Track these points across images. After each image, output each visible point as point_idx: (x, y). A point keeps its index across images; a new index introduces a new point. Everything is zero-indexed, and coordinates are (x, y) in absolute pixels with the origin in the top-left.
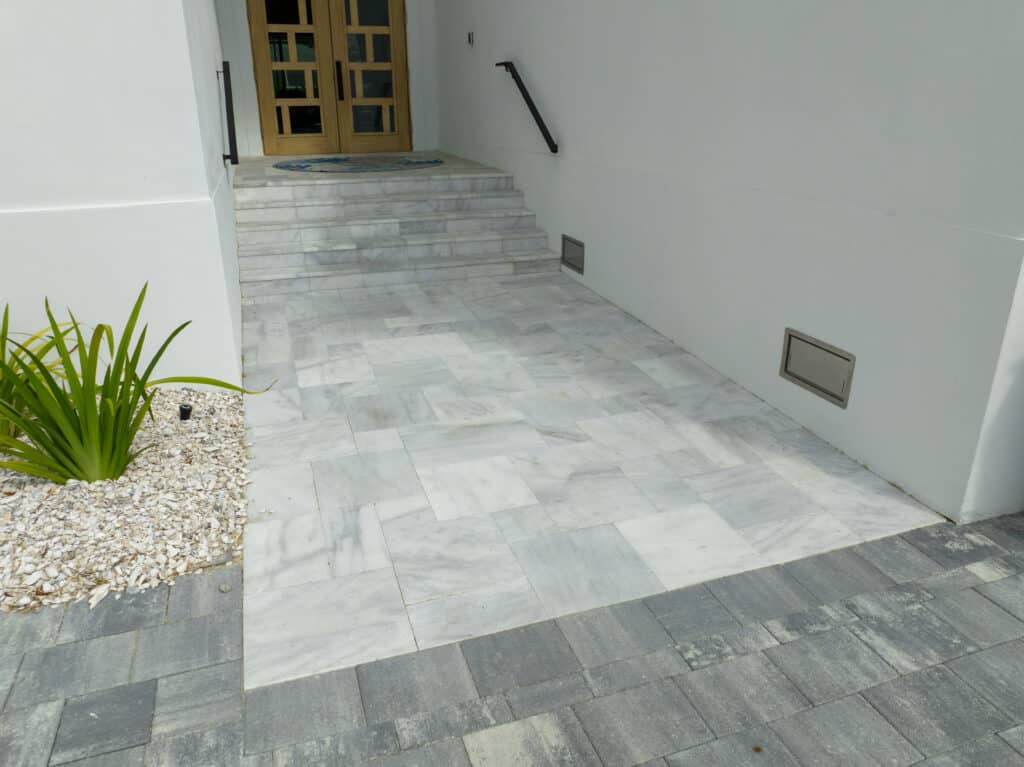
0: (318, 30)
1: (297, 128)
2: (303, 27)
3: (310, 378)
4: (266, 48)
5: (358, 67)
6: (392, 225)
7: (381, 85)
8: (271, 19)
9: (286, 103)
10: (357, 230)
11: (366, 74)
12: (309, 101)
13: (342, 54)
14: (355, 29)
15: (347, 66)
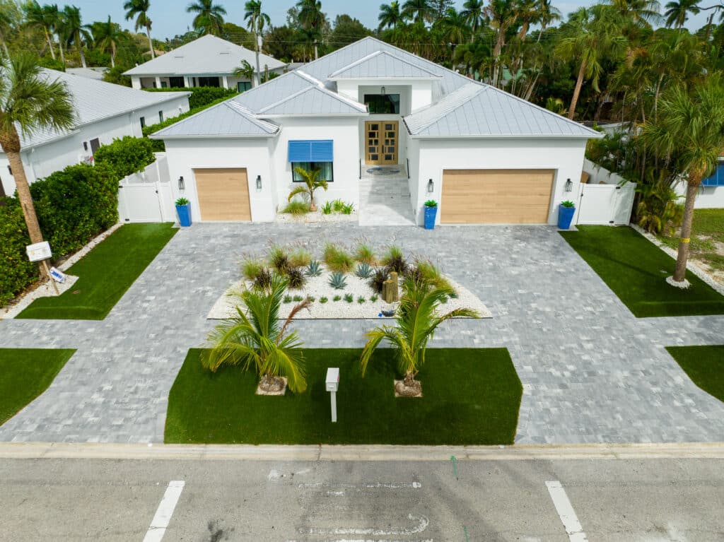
0: (379, 139)
1: (373, 159)
2: (376, 138)
3: (367, 209)
4: (368, 143)
5: (387, 146)
6: (384, 187)
7: (391, 150)
8: (370, 137)
9: (371, 154)
10: (377, 188)
11: (389, 148)
12: (376, 153)
13: (384, 144)
14: (387, 138)
15: (385, 146)
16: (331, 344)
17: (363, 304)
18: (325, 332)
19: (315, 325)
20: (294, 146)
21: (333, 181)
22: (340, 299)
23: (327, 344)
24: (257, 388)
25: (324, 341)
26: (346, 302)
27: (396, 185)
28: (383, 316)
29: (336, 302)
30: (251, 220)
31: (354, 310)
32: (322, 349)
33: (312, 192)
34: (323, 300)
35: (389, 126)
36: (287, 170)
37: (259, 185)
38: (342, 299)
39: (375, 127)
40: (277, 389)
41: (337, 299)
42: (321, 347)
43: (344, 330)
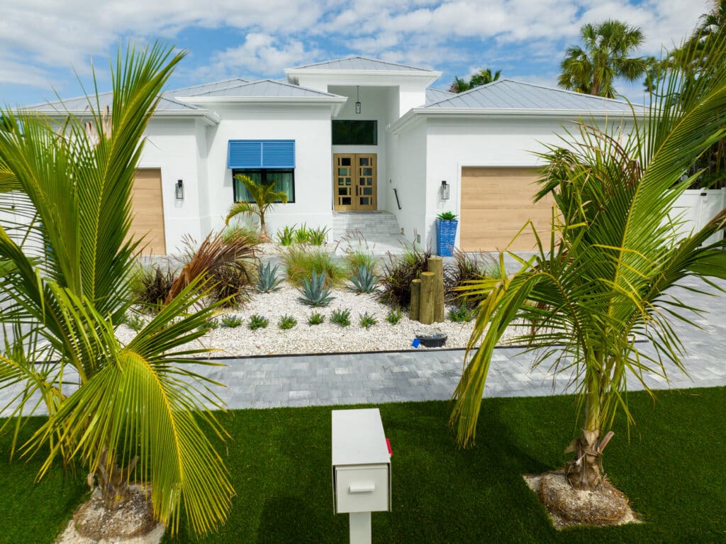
0: (352, 177)
1: (344, 203)
2: (348, 177)
4: (337, 182)
5: (362, 187)
6: (364, 225)
7: (368, 191)
8: (339, 175)
9: (341, 196)
10: (355, 226)
11: (365, 189)
12: (348, 196)
13: (358, 183)
14: (362, 176)
15: (359, 186)
16: (310, 398)
17: (372, 328)
18: (294, 375)
19: (268, 365)
20: (236, 147)
21: (294, 201)
22: (322, 322)
23: (300, 399)
24: (62, 530)
25: (292, 394)
26: (335, 326)
27: (381, 222)
28: (420, 347)
29: (313, 326)
30: (166, 254)
31: (356, 337)
32: (288, 409)
33: (263, 213)
34: (287, 324)
35: (363, 161)
36: (226, 185)
37: (180, 196)
38: (326, 321)
39: (346, 162)
40: (132, 528)
41: (315, 321)
42: (285, 405)
43: (340, 371)
